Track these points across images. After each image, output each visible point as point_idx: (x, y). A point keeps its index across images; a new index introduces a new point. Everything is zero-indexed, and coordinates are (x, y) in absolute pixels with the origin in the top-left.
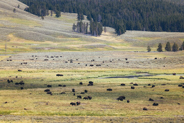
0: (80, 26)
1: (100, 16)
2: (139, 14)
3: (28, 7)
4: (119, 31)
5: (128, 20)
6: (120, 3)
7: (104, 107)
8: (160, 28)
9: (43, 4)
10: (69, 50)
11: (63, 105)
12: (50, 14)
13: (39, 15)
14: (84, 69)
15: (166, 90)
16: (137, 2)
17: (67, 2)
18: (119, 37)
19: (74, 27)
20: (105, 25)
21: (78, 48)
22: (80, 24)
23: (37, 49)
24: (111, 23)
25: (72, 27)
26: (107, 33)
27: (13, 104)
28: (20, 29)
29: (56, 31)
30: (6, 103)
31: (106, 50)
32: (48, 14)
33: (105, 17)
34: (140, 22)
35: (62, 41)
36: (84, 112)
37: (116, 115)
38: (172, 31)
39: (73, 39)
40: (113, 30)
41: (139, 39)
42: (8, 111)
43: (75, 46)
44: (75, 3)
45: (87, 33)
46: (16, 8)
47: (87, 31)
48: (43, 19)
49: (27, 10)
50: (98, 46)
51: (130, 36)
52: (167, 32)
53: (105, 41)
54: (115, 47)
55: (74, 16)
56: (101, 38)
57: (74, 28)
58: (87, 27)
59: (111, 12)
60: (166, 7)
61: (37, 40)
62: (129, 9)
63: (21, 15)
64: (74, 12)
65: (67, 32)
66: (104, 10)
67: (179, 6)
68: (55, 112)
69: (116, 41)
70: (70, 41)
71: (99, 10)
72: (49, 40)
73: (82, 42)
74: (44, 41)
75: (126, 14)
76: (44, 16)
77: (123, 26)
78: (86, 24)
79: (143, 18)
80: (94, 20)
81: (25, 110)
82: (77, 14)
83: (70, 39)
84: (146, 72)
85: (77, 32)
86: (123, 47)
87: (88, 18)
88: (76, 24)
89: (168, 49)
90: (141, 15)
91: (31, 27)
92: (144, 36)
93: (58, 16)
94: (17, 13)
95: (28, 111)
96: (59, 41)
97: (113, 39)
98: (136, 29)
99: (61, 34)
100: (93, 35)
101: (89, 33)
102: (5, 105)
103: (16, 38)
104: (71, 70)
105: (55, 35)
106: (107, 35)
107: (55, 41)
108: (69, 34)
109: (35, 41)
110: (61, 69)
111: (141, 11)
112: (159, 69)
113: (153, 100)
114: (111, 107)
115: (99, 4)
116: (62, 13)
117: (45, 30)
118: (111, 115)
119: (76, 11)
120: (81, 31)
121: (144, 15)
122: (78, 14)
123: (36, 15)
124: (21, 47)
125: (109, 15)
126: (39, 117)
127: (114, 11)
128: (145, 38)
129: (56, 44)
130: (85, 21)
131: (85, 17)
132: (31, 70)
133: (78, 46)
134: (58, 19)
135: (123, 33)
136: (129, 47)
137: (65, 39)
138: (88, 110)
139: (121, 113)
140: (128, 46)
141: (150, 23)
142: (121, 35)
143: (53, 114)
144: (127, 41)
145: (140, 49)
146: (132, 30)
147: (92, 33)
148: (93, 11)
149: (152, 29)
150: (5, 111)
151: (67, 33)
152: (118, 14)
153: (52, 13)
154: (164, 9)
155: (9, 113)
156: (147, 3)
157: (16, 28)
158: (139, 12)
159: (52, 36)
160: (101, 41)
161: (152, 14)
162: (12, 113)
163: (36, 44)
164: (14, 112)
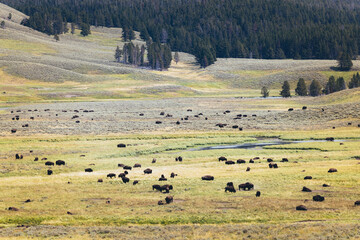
0: (129, 52)
1: (164, 31)
2: (238, 27)
3: (28, 17)
4: (203, 60)
5: (218, 37)
6: (203, 7)
7: (220, 205)
8: (281, 51)
9: (55, 12)
10: (112, 97)
11: (140, 203)
12: (70, 30)
13: (48, 32)
14: (154, 133)
15: (331, 171)
16: (233, 4)
17: (100, 6)
18: (204, 71)
19: (118, 53)
20: (177, 48)
21: (129, 92)
22: (128, 48)
23: (50, 97)
24: (187, 44)
25: (114, 53)
26: (180, 64)
27: (42, 204)
28: (16, 59)
29: (83, 62)
30: (28, 201)
31: (181, 96)
32: (66, 31)
33: (175, 34)
34: (242, 42)
35: (96, 81)
36: (185, 217)
37: (250, 221)
38: (304, 57)
39: (117, 76)
40: (192, 58)
41: (242, 74)
42: (37, 217)
43: (122, 89)
44: (116, 8)
45: (142, 65)
46: (6, 21)
47: (142, 61)
48: (57, 39)
49: (25, 23)
50: (165, 90)
51: (225, 68)
52: (294, 59)
53: (178, 79)
54: (199, 90)
55: (116, 32)
56: (170, 72)
57: (117, 56)
58: (142, 53)
59: (184, 24)
60: (288, 12)
61: (49, 80)
62: (219, 17)
63: (17, 33)
64: (116, 26)
65: (106, 63)
66: (171, 20)
67: (314, 9)
68: (128, 217)
69: (199, 78)
70: (111, 79)
71: (162, 20)
72: (71, 80)
73: (134, 82)
74: (62, 82)
75: (214, 27)
76: (58, 33)
77: (211, 50)
78: (140, 47)
79: (246, 33)
80: (154, 40)
81: (69, 216)
82: (121, 29)
83: (111, 76)
84: (275, 137)
85: (124, 62)
86: (213, 90)
87: (143, 37)
88: (121, 49)
89: (300, 91)
90: (243, 28)
91: (36, 56)
92: (251, 68)
93: (85, 33)
94: (7, 30)
95: (77, 216)
96: (90, 81)
97: (192, 75)
98: (236, 54)
99: (94, 68)
100: (154, 68)
101: (147, 65)
102: (27, 206)
103: (10, 77)
104: (130, 135)
105: (82, 69)
106: (182, 68)
107: (82, 80)
108: (109, 67)
109: (45, 81)
110: (111, 134)
111: (243, 21)
112: (297, 129)
113: (310, 191)
114: (234, 205)
115: (161, 9)
116: (92, 27)
117: (63, 60)
118: (239, 221)
119: (119, 24)
120: (131, 62)
121: (249, 28)
122: (124, 28)
123: (44, 32)
124: (21, 93)
125: (183, 30)
126: (103, 228)
127: (191, 22)
128: (254, 72)
129: (85, 87)
130: (138, 41)
131: (137, 34)
132: (53, 136)
133: (128, 89)
134: (86, 38)
135: (211, 62)
136: (224, 89)
137: (101, 76)
138: (191, 213)
139: (257, 217)
140: (222, 88)
141: (260, 42)
142: (207, 68)
143: (126, 222)
144: (220, 77)
145: (246, 93)
146: (227, 57)
147: (152, 65)
148: (151, 22)
149: (265, 54)
150: (30, 217)
151: (105, 66)
152: (199, 27)
153: (73, 28)
154: (285, 16)
155: (40, 221)
156: (252, 6)
157: (8, 58)
158: (239, 23)
159: (78, 71)
160: (170, 79)
161: (264, 26)
162: (45, 222)
163: (48, 87)
164: (49, 219)
